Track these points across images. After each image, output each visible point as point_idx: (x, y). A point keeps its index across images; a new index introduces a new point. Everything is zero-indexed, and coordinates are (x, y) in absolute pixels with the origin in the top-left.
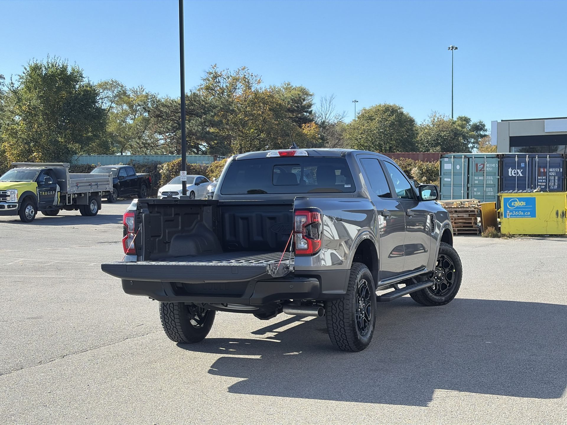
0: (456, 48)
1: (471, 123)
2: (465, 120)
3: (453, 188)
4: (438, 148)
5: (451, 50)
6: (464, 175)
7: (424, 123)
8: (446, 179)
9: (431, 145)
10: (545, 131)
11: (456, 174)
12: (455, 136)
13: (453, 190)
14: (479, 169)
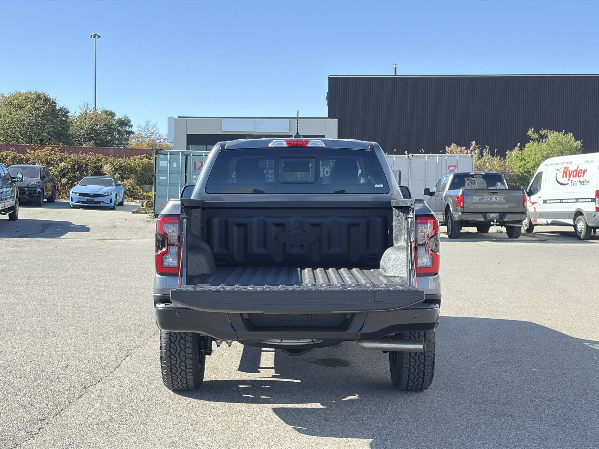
0: (99, 37)
1: (116, 118)
2: (109, 114)
3: (169, 187)
4: (92, 143)
5: (94, 38)
6: (181, 174)
7: (75, 115)
8: (161, 178)
9: (84, 139)
10: (223, 131)
11: (173, 172)
12: (110, 131)
13: (169, 190)
14: (197, 168)
